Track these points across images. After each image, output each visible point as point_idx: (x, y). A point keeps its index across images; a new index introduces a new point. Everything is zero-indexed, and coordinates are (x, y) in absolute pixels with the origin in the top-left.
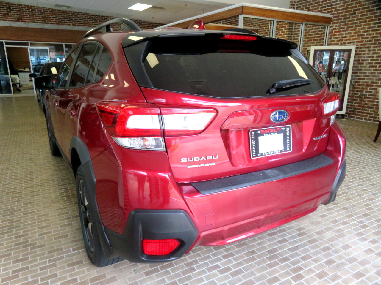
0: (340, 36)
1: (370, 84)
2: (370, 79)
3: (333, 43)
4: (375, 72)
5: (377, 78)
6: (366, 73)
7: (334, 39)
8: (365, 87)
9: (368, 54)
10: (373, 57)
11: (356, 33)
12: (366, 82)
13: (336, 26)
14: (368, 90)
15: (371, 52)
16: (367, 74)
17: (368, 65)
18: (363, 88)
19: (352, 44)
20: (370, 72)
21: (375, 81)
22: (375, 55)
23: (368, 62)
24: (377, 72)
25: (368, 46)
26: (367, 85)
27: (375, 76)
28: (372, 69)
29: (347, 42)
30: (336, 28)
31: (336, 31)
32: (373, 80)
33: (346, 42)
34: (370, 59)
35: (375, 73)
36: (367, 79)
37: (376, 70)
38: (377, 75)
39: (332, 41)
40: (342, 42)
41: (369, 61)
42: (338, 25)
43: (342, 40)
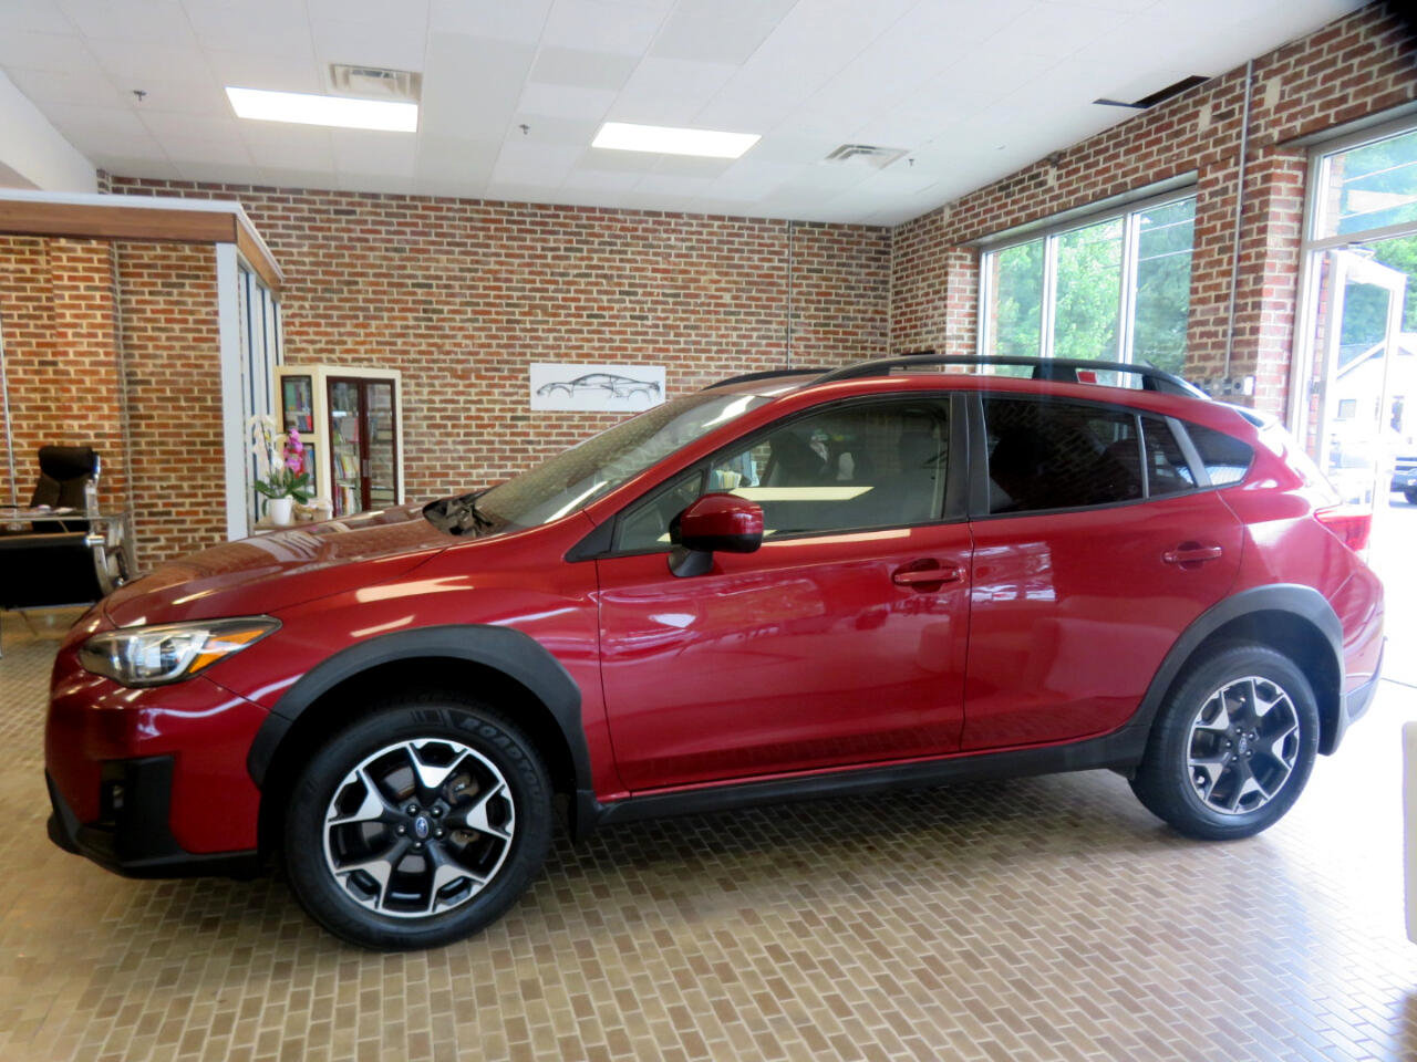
0: (324, 339)
1: (439, 470)
2: (438, 459)
3: (303, 355)
4: (445, 439)
5: (455, 455)
6: (422, 442)
7: (304, 345)
8: (427, 479)
9: (417, 393)
10: (433, 402)
11: (371, 334)
12: (428, 467)
13: (302, 307)
14: (438, 486)
15: (426, 390)
16: (426, 446)
17: (425, 423)
18: (424, 484)
19: (366, 363)
20: (434, 439)
21: (450, 462)
22: (437, 398)
23: (422, 414)
24: (450, 440)
25: (412, 372)
26: (432, 475)
27: (448, 451)
28: (437, 432)
29: (349, 357)
30: (304, 312)
31: (304, 320)
32: (446, 459)
33: (345, 356)
34: (425, 406)
35: (446, 443)
36: (429, 459)
37: (448, 435)
38: (451, 447)
39: (299, 350)
40: (333, 356)
41: (425, 413)
42: (307, 304)
43: (332, 351)
